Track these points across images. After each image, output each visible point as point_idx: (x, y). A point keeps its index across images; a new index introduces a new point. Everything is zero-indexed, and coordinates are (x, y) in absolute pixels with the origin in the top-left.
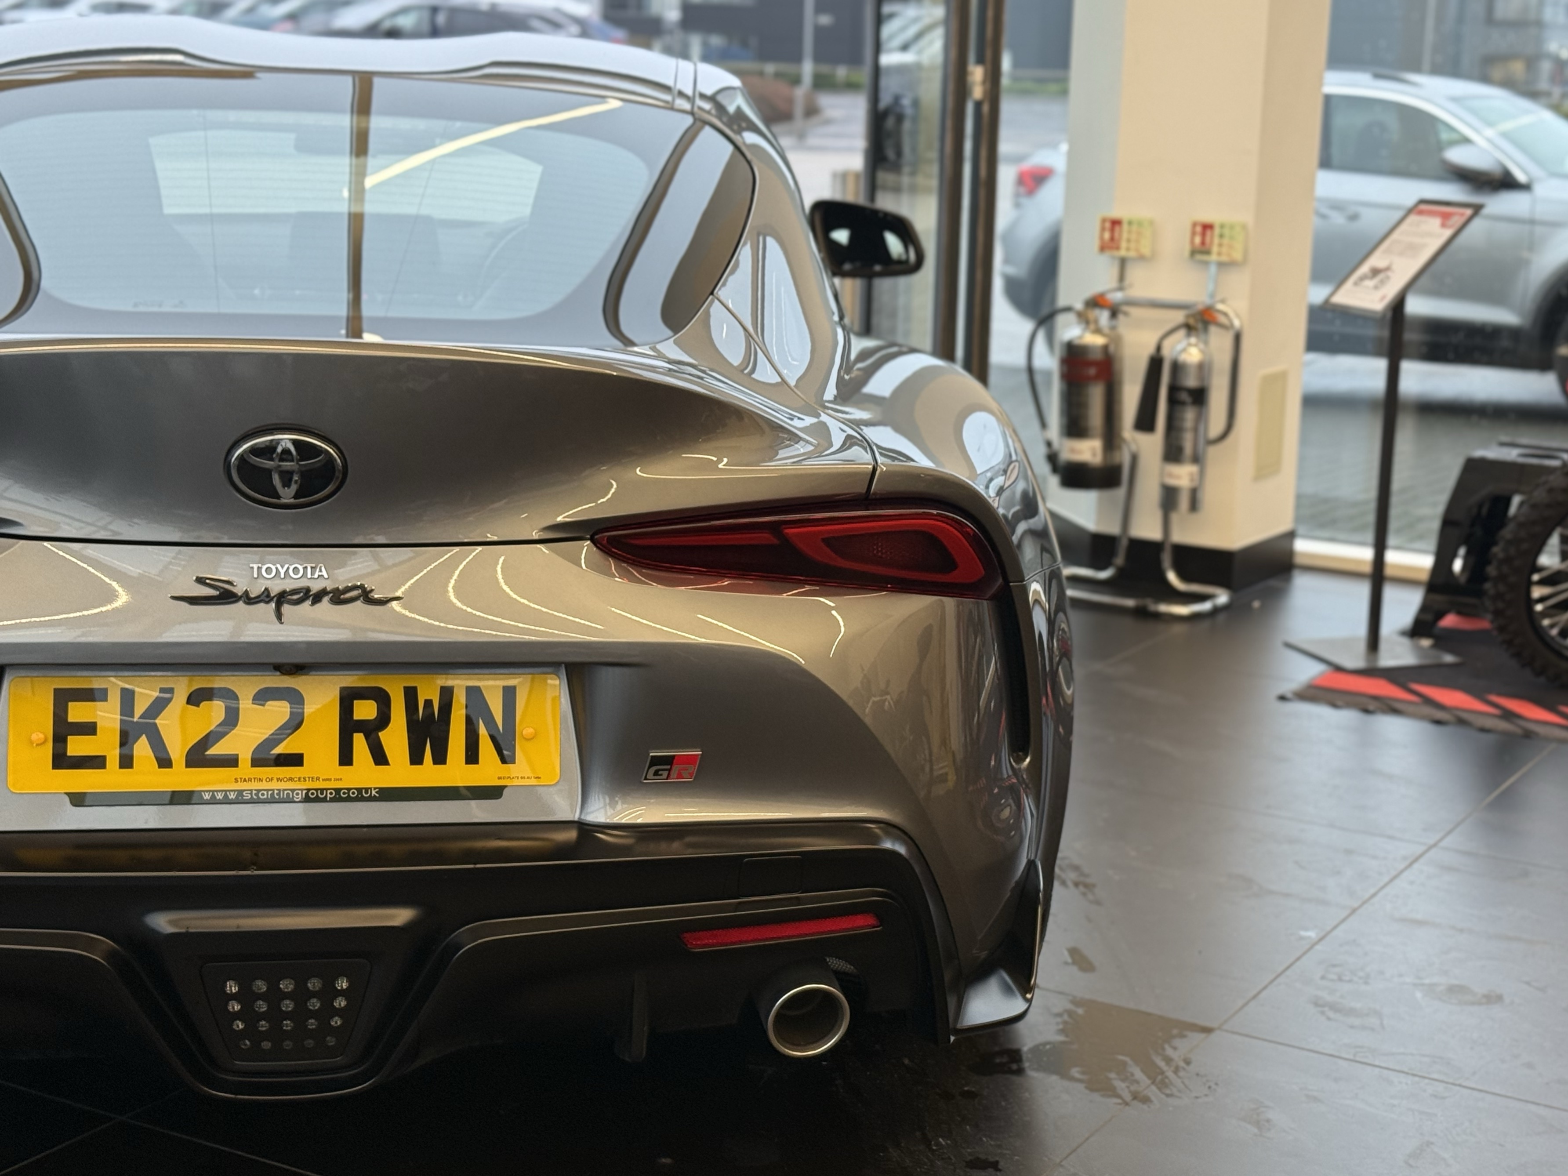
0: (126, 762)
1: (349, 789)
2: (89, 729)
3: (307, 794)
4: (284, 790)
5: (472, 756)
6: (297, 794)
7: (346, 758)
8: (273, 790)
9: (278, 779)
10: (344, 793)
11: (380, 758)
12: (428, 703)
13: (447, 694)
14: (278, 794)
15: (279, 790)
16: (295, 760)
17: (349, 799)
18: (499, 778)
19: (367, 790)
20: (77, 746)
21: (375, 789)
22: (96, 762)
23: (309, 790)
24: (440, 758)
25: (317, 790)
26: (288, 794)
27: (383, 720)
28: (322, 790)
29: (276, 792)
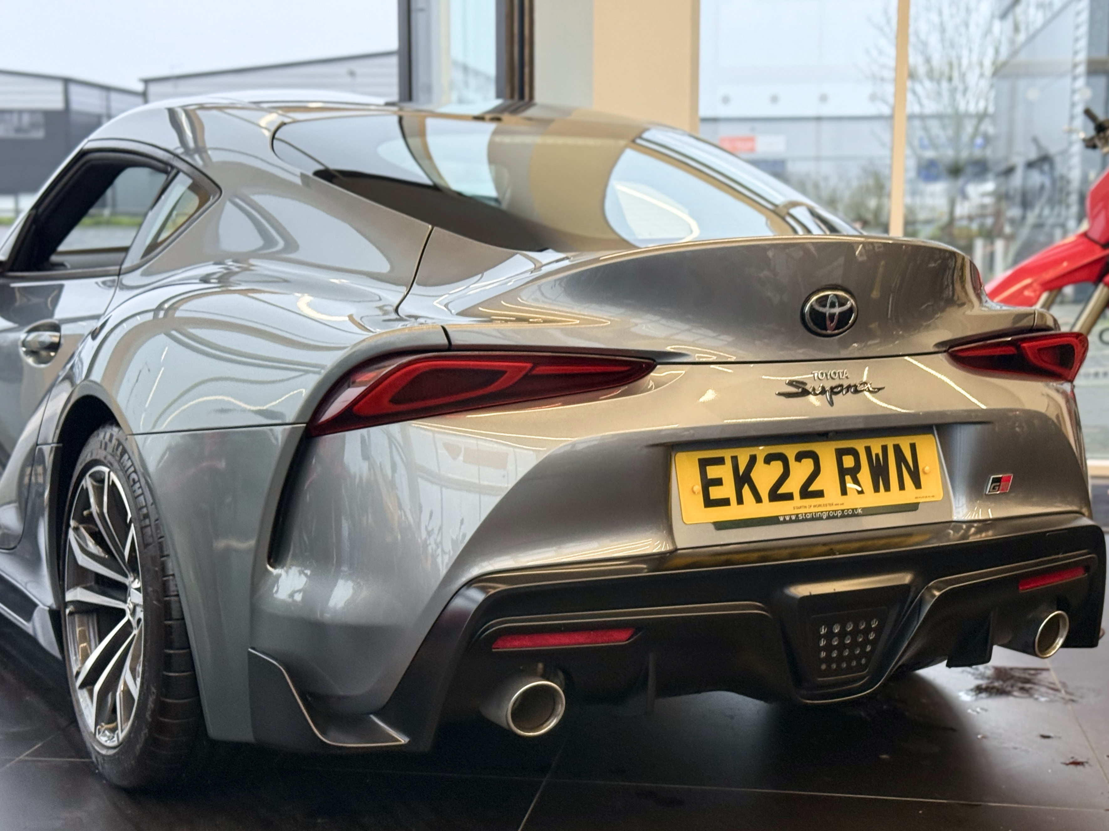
0: (740, 501)
1: (848, 510)
2: (718, 482)
3: (829, 514)
4: (818, 512)
5: (902, 487)
6: (824, 514)
7: (844, 491)
8: (812, 513)
9: (815, 506)
10: (846, 512)
11: (860, 489)
12: (877, 455)
13: (885, 448)
14: (815, 515)
15: (815, 513)
16: (820, 494)
17: (848, 516)
18: (916, 498)
19: (856, 509)
20: (715, 493)
21: (860, 508)
22: (725, 502)
23: (829, 511)
25: (833, 511)
26: (820, 515)
27: (858, 467)
28: (835, 511)
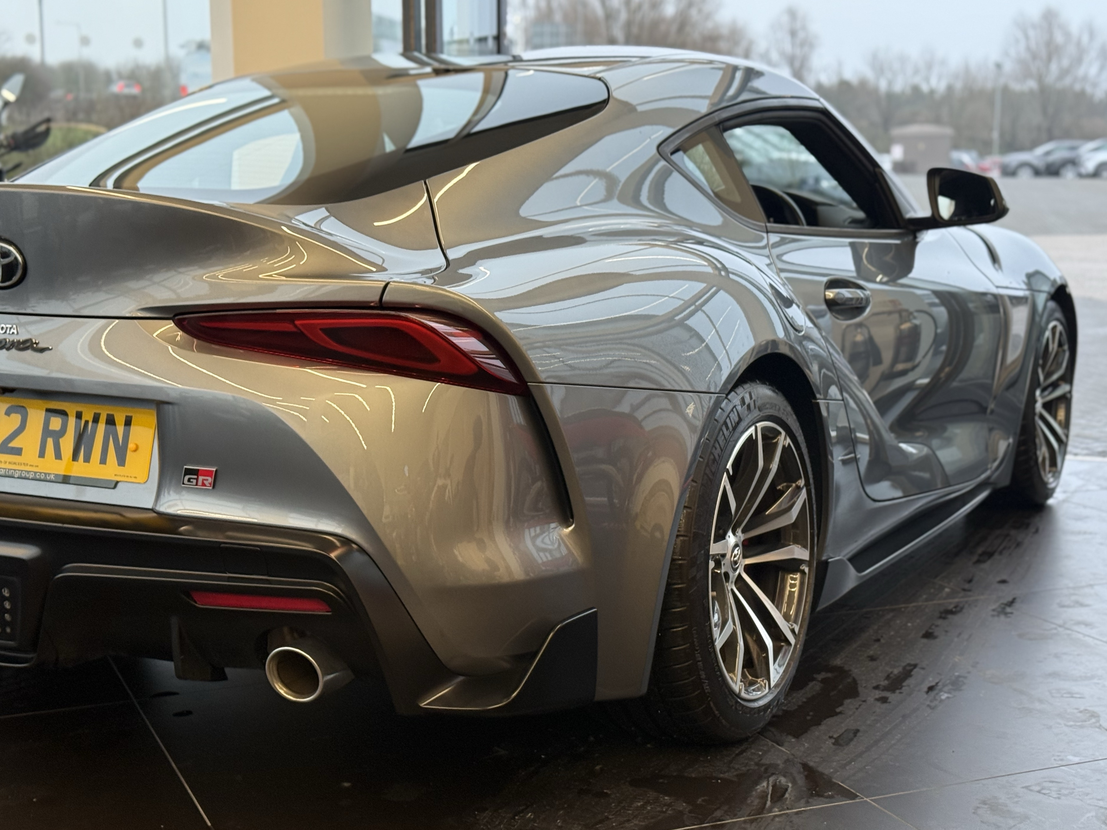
1: (41, 473)
3: (21, 474)
4: (11, 469)
5: (103, 461)
6: (17, 473)
7: (42, 454)
8: (6, 469)
9: (10, 463)
10: (38, 475)
11: (58, 456)
12: (87, 423)
13: (96, 418)
14: (8, 472)
15: (8, 469)
16: (18, 452)
17: (40, 480)
18: (115, 475)
19: (49, 474)
21: (53, 474)
23: (22, 471)
24: (87, 459)
25: (26, 471)
26: (12, 473)
27: (63, 432)
28: (28, 472)
29: (7, 470)
